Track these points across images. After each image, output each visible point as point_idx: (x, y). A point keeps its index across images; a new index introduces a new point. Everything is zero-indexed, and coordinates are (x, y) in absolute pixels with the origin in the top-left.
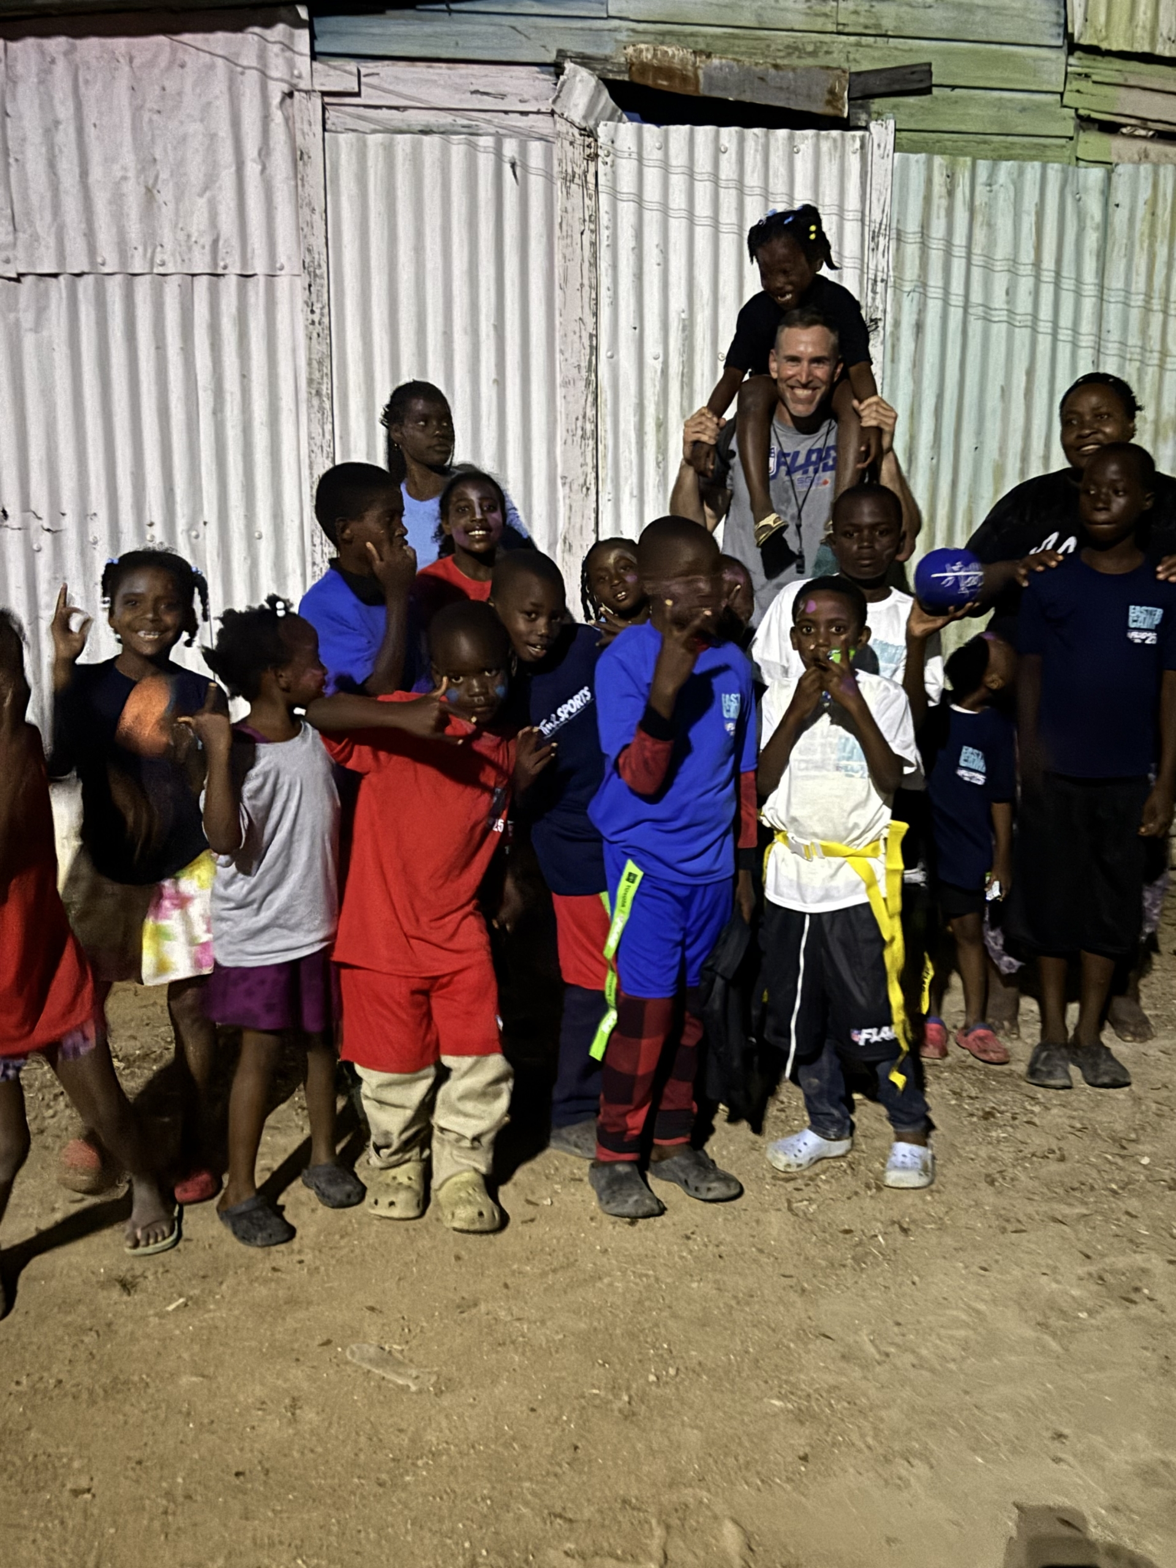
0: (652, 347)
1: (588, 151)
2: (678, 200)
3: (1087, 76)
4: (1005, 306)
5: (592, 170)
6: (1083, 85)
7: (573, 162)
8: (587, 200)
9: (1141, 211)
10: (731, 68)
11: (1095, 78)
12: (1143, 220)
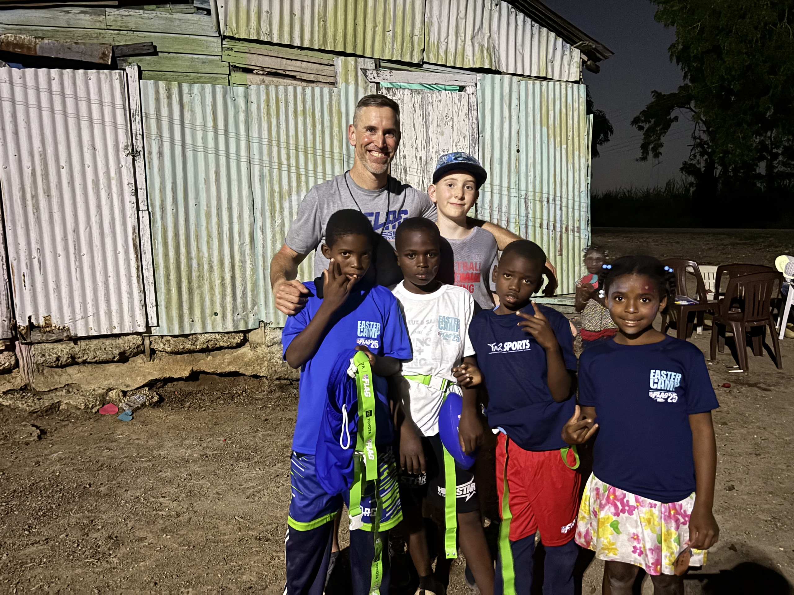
0: (26, 162)
2: (32, 100)
3: (232, 49)
4: (202, 145)
6: (230, 52)
9: (263, 105)
10: (54, 44)
11: (234, 50)
12: (264, 108)
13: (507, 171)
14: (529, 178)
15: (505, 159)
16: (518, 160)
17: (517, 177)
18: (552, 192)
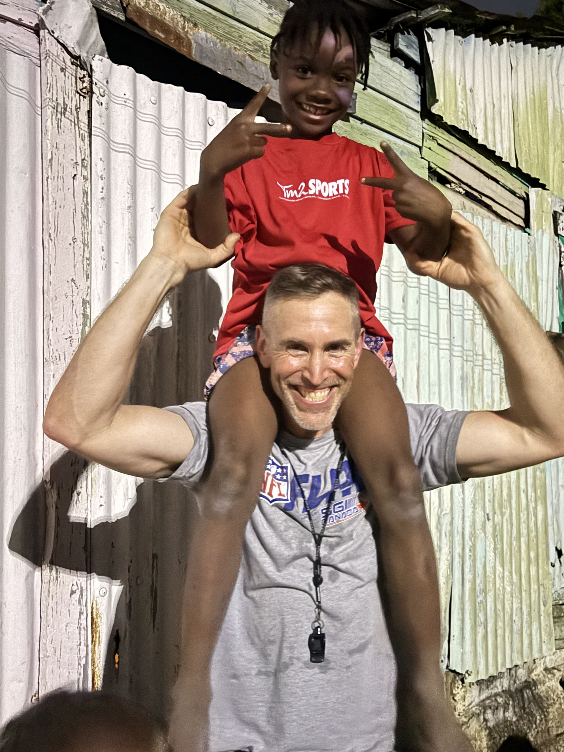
1: (80, 85)
3: (434, 138)
5: (85, 108)
7: (64, 92)
8: (79, 140)
11: (438, 141)
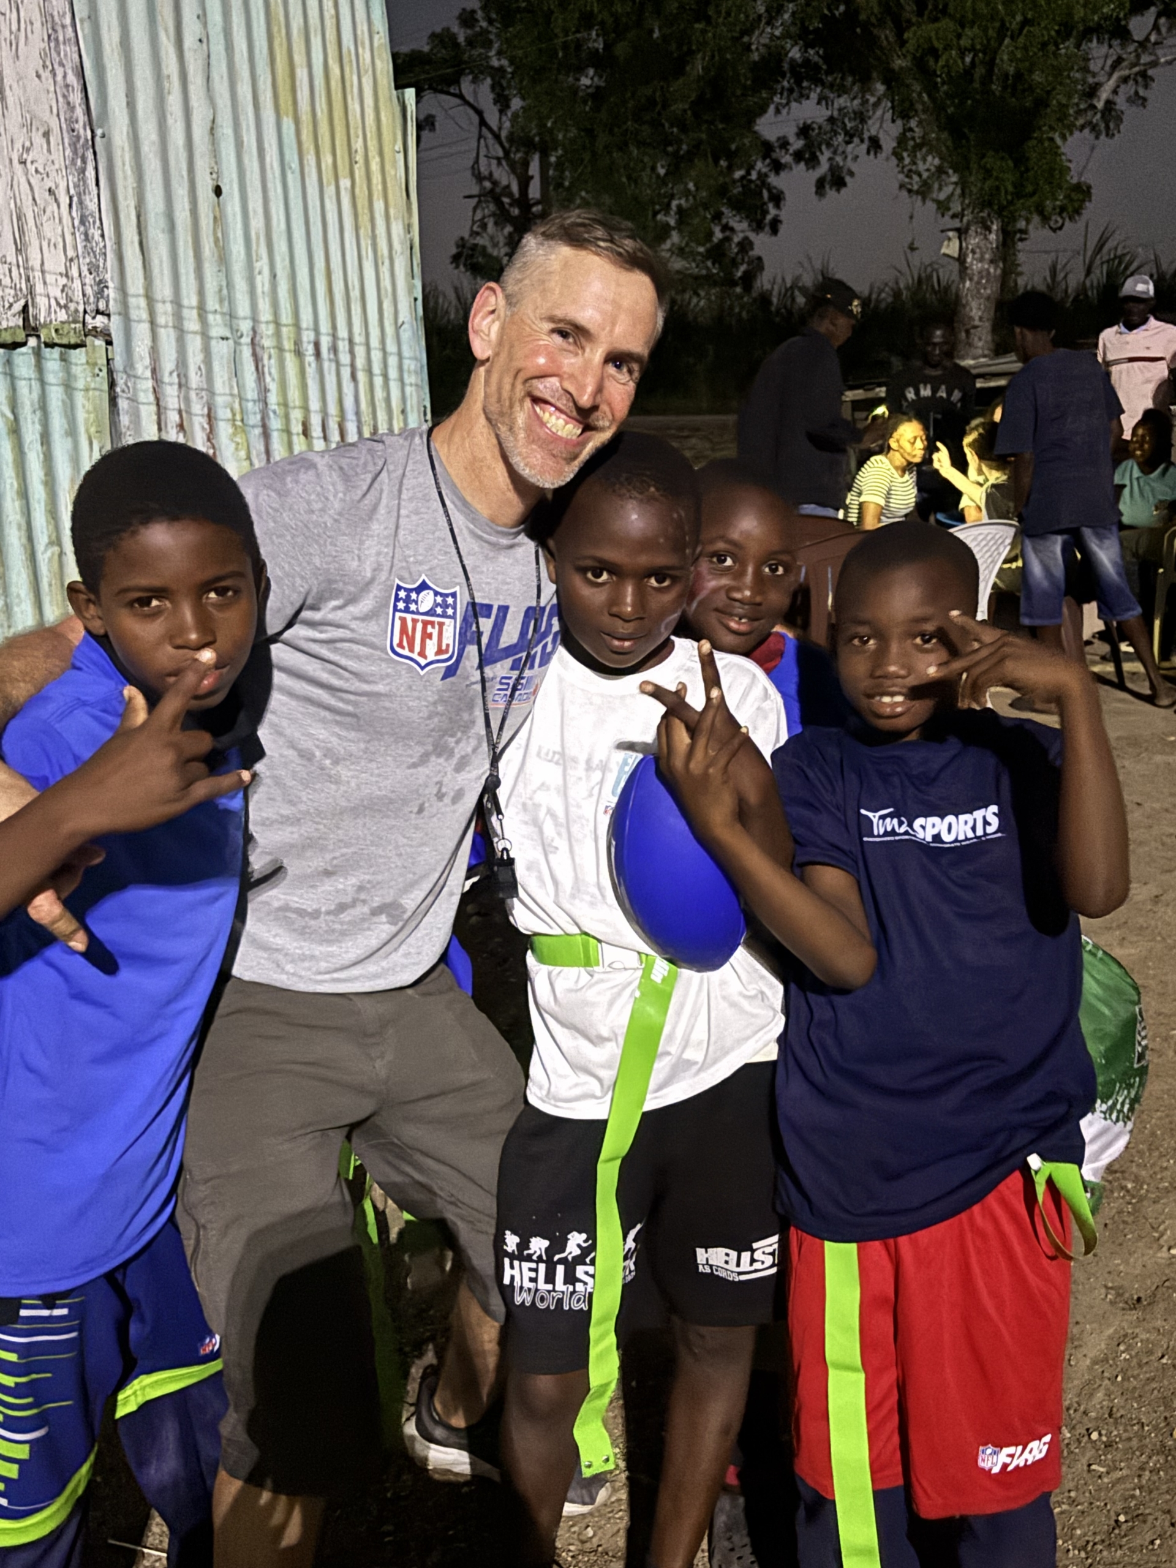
13: (191, 253)
14: (259, 279)
15: (182, 215)
16: (219, 220)
17: (222, 275)
18: (325, 327)
